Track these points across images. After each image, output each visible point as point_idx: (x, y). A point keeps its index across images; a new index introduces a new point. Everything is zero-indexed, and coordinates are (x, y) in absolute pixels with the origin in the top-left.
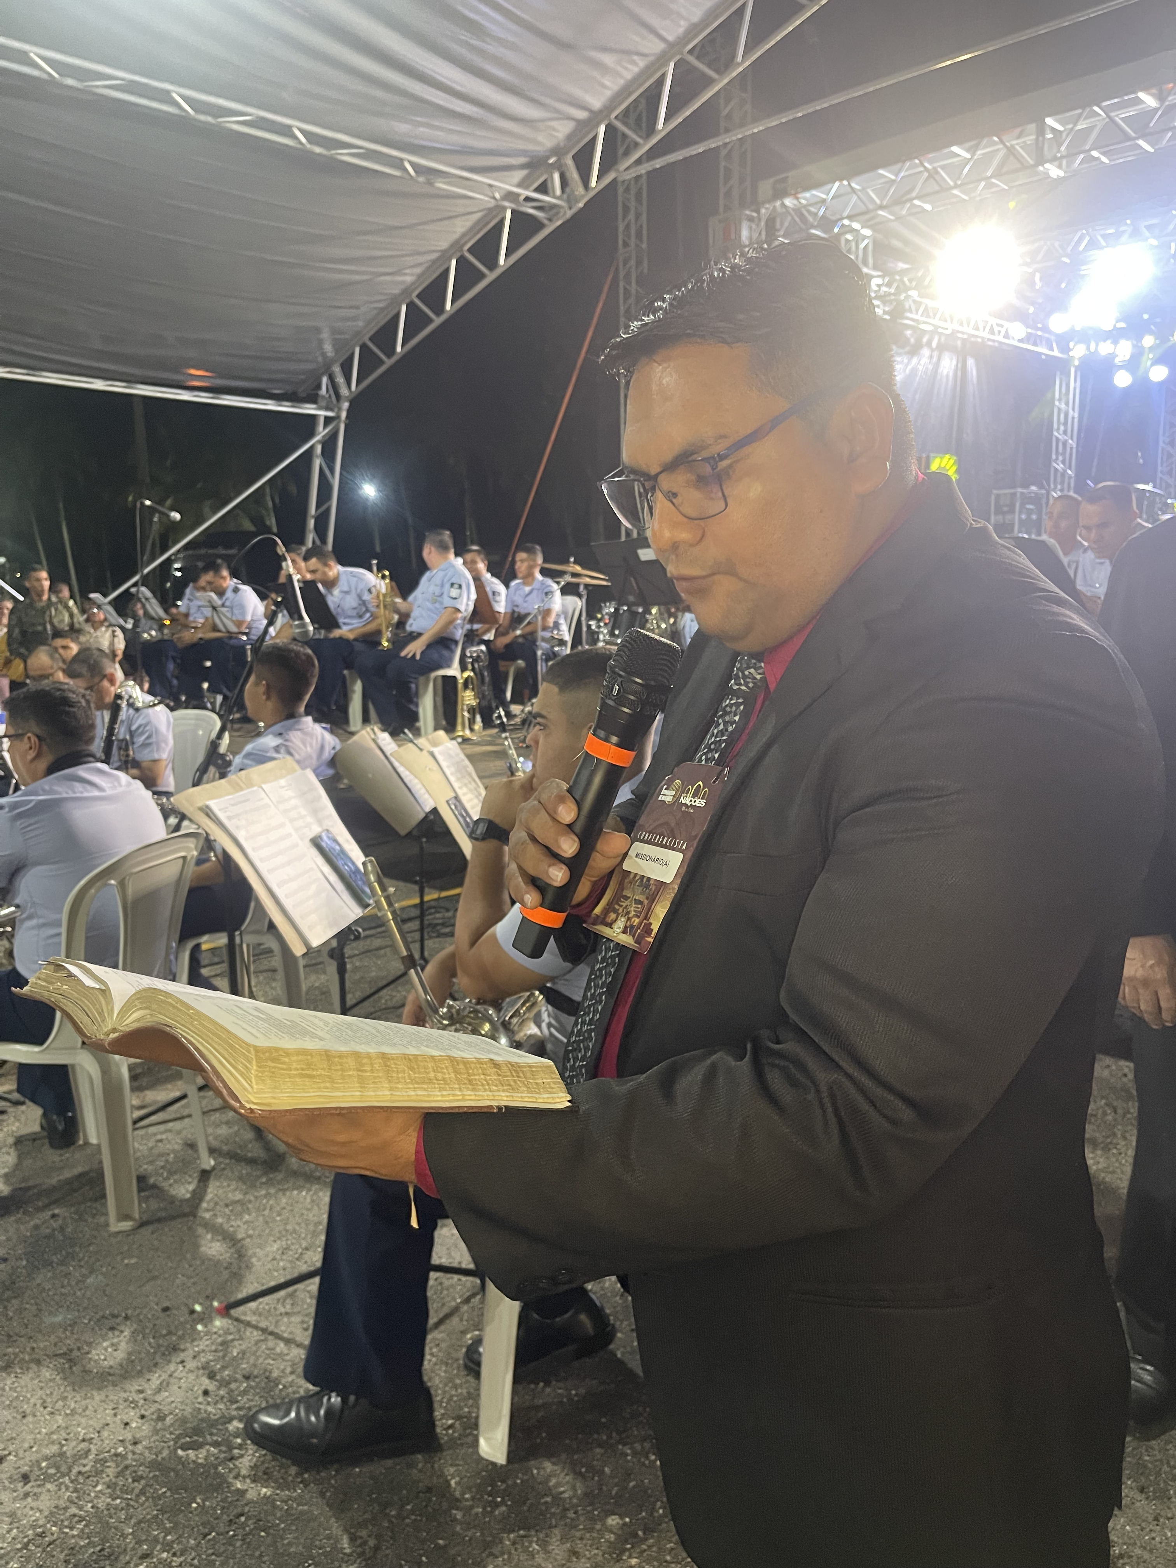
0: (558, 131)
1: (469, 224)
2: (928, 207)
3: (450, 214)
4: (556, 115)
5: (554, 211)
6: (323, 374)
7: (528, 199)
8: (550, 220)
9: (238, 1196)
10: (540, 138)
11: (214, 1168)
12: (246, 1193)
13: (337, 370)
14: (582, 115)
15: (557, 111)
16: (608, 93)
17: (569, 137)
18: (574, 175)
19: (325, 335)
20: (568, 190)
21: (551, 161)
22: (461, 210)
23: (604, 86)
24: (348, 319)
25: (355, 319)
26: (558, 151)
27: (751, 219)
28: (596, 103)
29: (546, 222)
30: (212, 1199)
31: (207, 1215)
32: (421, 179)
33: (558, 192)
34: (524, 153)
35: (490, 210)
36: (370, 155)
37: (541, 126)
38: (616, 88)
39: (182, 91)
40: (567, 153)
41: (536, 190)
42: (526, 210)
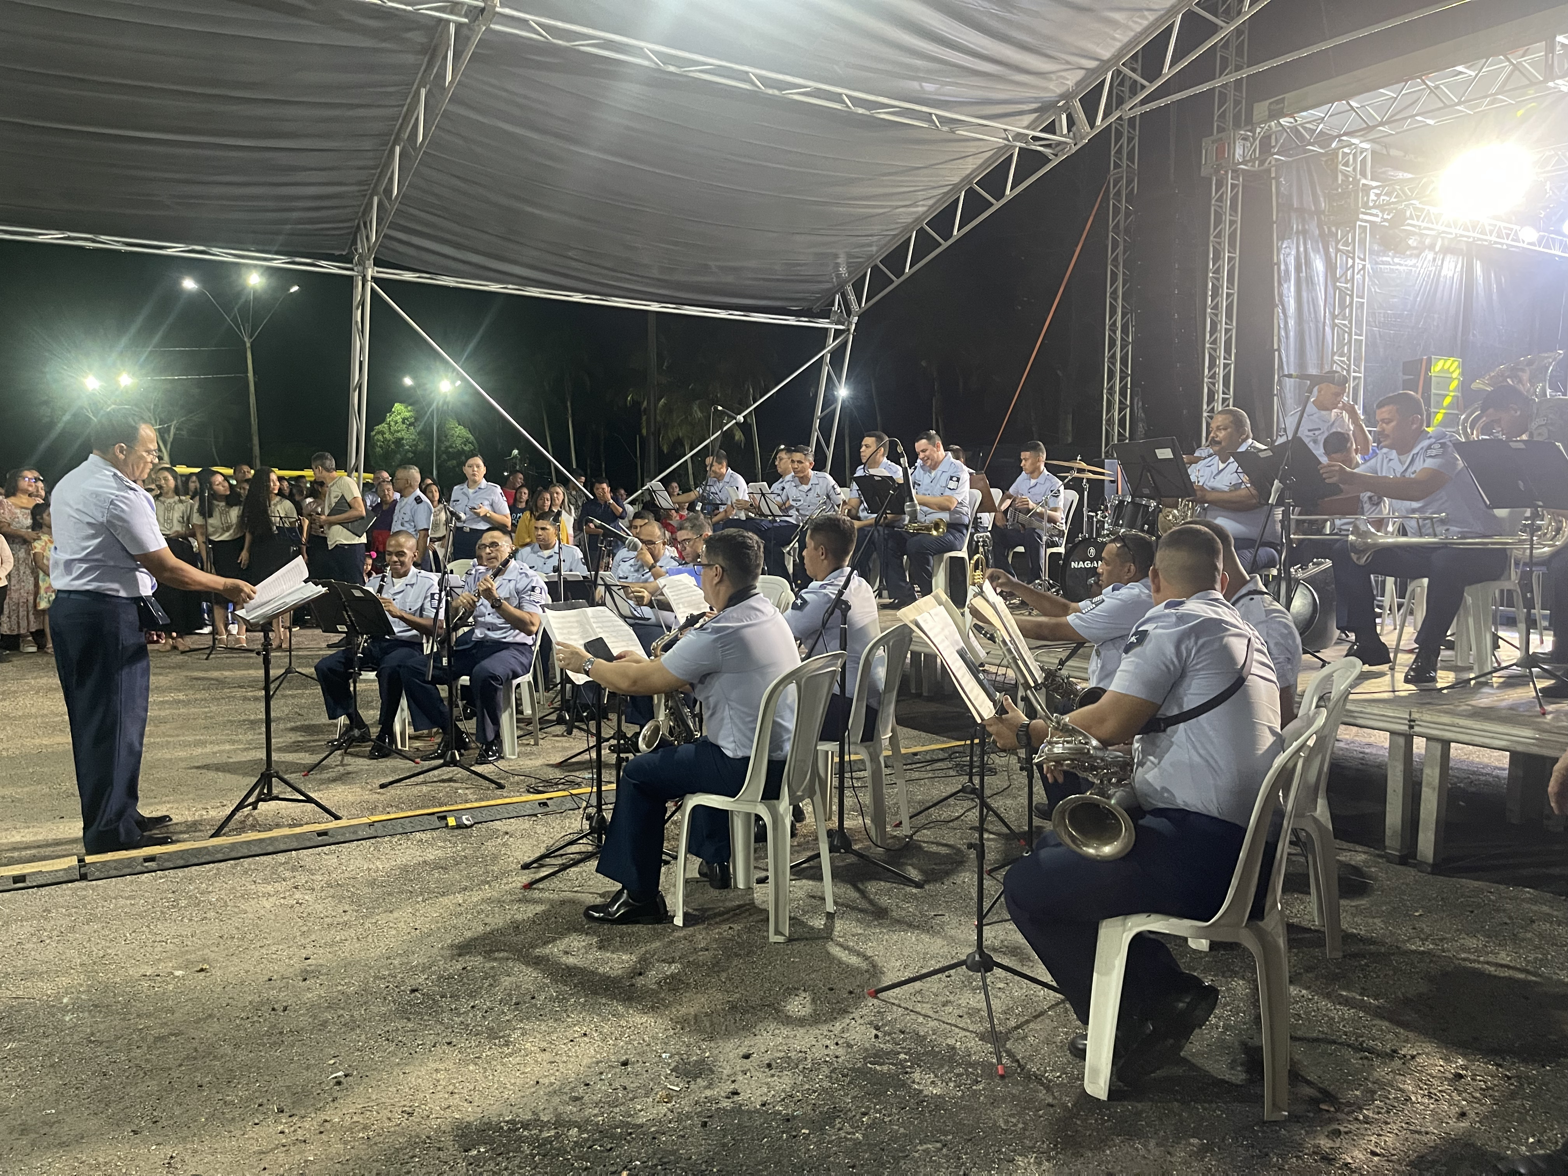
0: (1068, 79)
1: (980, 161)
2: (1431, 122)
3: (963, 155)
4: (1068, 67)
5: (1059, 148)
6: (836, 293)
7: (1035, 138)
8: (1056, 155)
9: (860, 931)
10: (1052, 86)
11: (836, 912)
12: (865, 930)
13: (849, 289)
14: (1092, 64)
15: (1068, 63)
16: (1118, 45)
17: (1078, 84)
18: (1080, 115)
19: (841, 260)
20: (1074, 129)
21: (1060, 104)
22: (974, 150)
23: (1114, 39)
24: (863, 246)
25: (870, 245)
26: (1067, 96)
27: (1245, 139)
28: (1106, 54)
29: (1051, 157)
30: (840, 930)
31: (840, 940)
32: (945, 129)
33: (1065, 131)
34: (1035, 100)
35: (1000, 148)
36: (904, 112)
37: (1053, 76)
38: (1126, 39)
39: (758, 71)
40: (1075, 97)
41: (1041, 131)
42: (1033, 147)
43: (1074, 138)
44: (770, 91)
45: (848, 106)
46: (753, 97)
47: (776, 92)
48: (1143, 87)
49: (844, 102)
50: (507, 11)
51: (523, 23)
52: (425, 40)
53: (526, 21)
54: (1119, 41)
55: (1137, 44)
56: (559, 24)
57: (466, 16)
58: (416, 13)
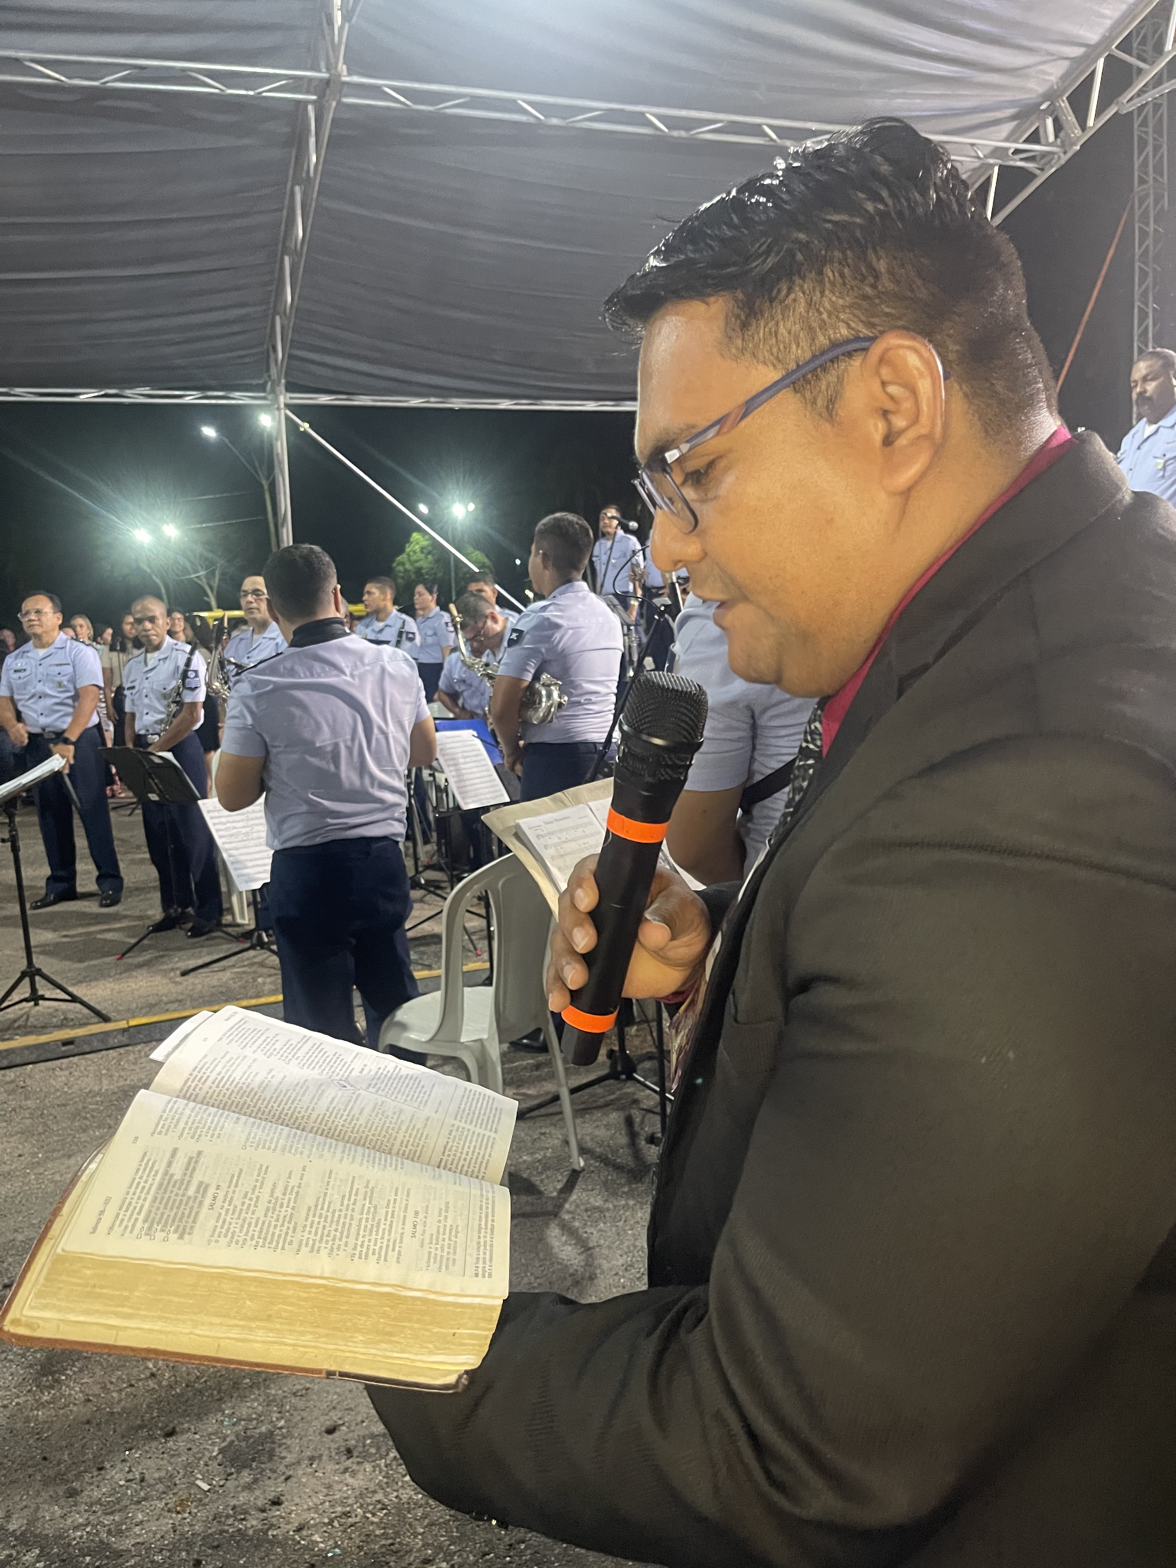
0: (1050, 74)
4: (1049, 58)
5: (1043, 161)
7: (1017, 152)
8: (1042, 169)
9: (598, 1202)
10: (1030, 84)
11: (583, 1170)
12: (606, 1201)
14: (1078, 52)
15: (1049, 53)
16: (1108, 23)
17: (1064, 78)
18: (1070, 118)
20: (1062, 134)
21: (1043, 107)
23: (1103, 16)
26: (1051, 96)
28: (1093, 36)
29: (1038, 172)
30: (575, 1201)
31: (567, 1217)
33: (1051, 138)
34: (1012, 103)
35: (978, 169)
37: (1032, 71)
38: (1117, 15)
39: (655, 110)
40: (1061, 96)
41: (1026, 141)
42: (1012, 163)
43: (1063, 145)
44: (675, 133)
45: (772, 140)
46: (659, 142)
47: (683, 134)
48: (1140, 71)
49: (766, 135)
50: (356, 79)
51: (376, 92)
52: (287, 130)
53: (378, 88)
54: (1110, 18)
55: (1133, 20)
56: (417, 85)
57: (315, 94)
58: (259, 98)
